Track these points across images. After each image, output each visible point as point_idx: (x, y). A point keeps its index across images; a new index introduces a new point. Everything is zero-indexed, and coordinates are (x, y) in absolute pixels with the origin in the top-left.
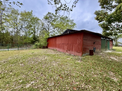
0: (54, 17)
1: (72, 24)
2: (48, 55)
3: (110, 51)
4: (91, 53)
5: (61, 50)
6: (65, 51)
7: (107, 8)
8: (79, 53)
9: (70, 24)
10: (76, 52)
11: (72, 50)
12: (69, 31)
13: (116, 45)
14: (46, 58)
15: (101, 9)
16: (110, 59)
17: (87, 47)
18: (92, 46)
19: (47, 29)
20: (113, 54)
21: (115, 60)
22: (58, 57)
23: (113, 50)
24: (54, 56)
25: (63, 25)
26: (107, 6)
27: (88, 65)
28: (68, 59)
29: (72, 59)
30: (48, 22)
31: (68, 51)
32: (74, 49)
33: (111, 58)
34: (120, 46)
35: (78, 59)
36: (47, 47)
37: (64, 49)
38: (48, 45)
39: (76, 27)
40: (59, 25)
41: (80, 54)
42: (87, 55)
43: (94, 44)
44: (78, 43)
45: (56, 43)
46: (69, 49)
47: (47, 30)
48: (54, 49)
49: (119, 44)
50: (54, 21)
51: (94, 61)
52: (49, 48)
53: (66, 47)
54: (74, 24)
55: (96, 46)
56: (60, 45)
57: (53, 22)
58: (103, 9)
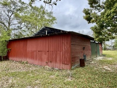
0: (20, 4)
1: (51, 18)
2: (14, 75)
3: (100, 57)
4: (82, 63)
5: (36, 62)
6: (44, 63)
7: (96, 8)
8: (66, 66)
9: (46, 17)
10: (61, 64)
11: (56, 61)
12: (48, 29)
13: (105, 49)
14: (10, 81)
15: (89, 8)
16: (104, 69)
17: (77, 55)
18: (82, 52)
19: (5, 24)
20: (105, 62)
21: (109, 70)
22: (33, 77)
23: (103, 55)
24: (26, 74)
25: (36, 19)
26: (95, 6)
27: (82, 82)
28: (52, 76)
29: (58, 76)
30: (9, 11)
31: (49, 63)
32: (58, 59)
33: (104, 67)
34: (108, 49)
35: (68, 76)
36: (6, 58)
37: (41, 59)
38: (8, 53)
39: (56, 23)
40: (29, 18)
41: (68, 66)
42: (77, 67)
43: (83, 50)
44: (63, 49)
45: (26, 50)
46: (50, 60)
47: (7, 25)
48: (23, 61)
49: (107, 47)
50: (21, 10)
51: (87, 76)
52: (10, 58)
53: (45, 57)
54: (54, 19)
55: (86, 52)
56: (35, 53)
57: (18, 12)
58: (92, 8)
